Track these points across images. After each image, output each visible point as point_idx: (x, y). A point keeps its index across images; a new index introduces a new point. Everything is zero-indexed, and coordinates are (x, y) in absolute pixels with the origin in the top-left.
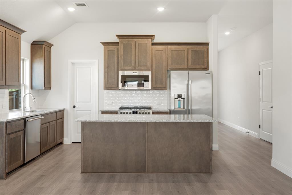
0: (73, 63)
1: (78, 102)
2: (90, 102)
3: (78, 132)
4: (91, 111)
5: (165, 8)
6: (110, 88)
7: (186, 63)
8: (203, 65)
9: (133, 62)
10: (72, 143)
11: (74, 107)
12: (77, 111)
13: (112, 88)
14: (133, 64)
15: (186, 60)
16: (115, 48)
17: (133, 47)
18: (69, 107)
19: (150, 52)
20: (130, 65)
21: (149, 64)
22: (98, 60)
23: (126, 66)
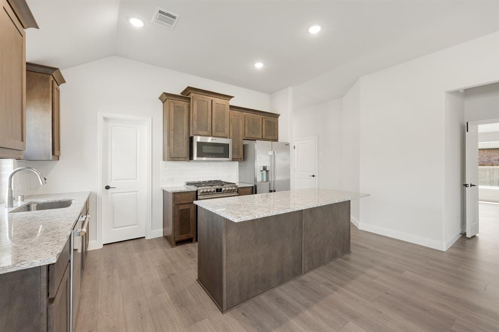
0: (105, 119)
1: (115, 180)
2: (136, 179)
3: (115, 226)
4: (137, 191)
5: (264, 65)
6: (176, 159)
7: (261, 133)
8: (275, 136)
9: (210, 126)
10: (104, 245)
11: (107, 188)
12: (113, 194)
13: (180, 159)
14: (209, 129)
15: (261, 130)
16: (183, 104)
17: (210, 107)
18: (99, 188)
19: (227, 116)
20: (206, 130)
21: (227, 130)
22: (152, 119)
23: (201, 130)
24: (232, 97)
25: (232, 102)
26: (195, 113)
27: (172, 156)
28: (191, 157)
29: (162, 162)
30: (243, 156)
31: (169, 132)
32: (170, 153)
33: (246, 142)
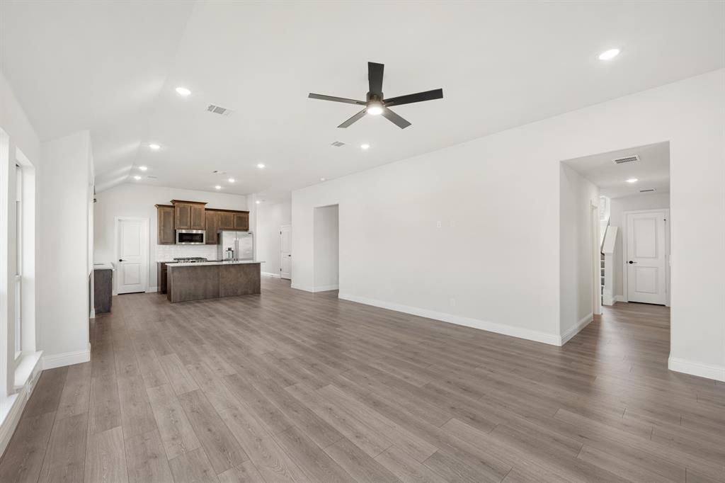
0: (119, 220)
1: (125, 256)
2: (139, 255)
3: (125, 284)
4: (140, 263)
6: (166, 243)
7: (232, 225)
8: (245, 227)
10: (118, 294)
11: (121, 261)
12: (124, 264)
13: (168, 243)
14: (189, 224)
15: (232, 223)
16: (170, 210)
17: (189, 210)
18: (116, 261)
19: (203, 216)
20: (186, 225)
21: (202, 224)
22: (150, 220)
23: (183, 225)
24: (205, 203)
25: (206, 206)
26: (178, 215)
27: (163, 242)
28: (175, 243)
29: (157, 246)
30: (217, 240)
31: (160, 227)
32: (161, 240)
33: (218, 232)
